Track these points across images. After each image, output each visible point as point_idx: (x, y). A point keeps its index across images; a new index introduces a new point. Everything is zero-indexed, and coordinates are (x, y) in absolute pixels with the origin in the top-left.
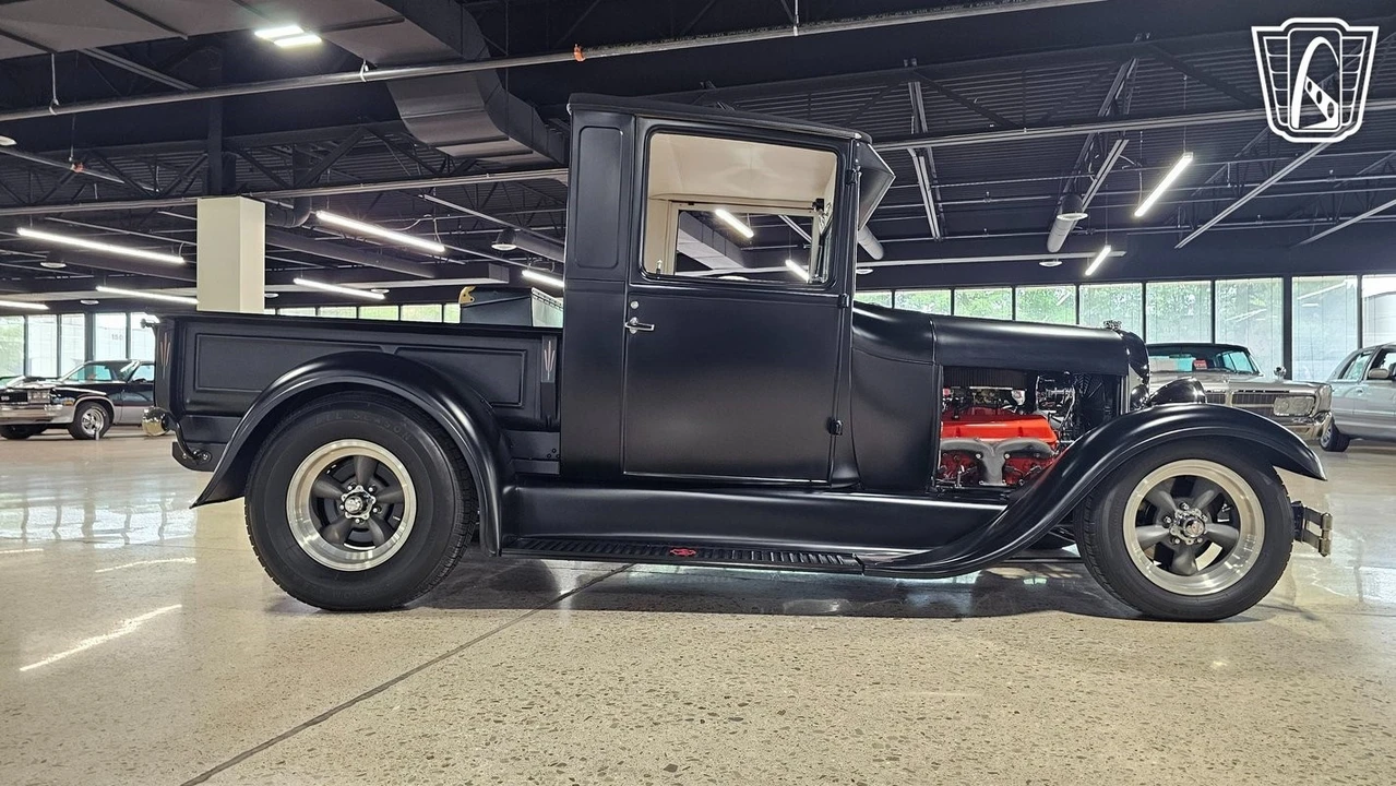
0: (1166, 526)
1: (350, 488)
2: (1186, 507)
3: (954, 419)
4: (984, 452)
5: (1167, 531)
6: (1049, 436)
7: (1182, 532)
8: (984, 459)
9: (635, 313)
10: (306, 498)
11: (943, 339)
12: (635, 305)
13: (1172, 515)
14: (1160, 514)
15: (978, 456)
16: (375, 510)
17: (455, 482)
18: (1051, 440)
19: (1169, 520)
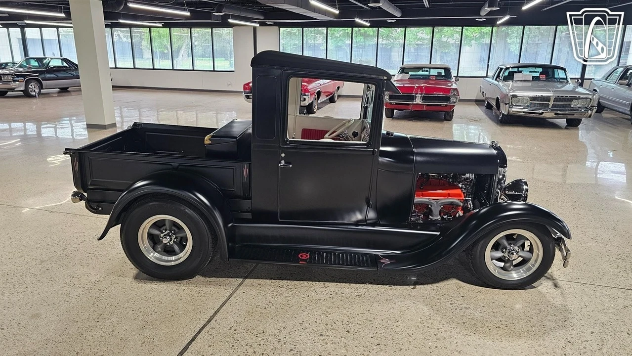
0: (503, 252)
1: (164, 231)
2: (512, 245)
3: (421, 189)
4: (433, 205)
5: (503, 254)
6: (461, 196)
7: (509, 256)
8: (432, 208)
9: (283, 158)
10: (146, 235)
11: (418, 159)
12: (283, 155)
13: (506, 248)
14: (501, 247)
15: (430, 206)
16: (175, 240)
17: (208, 232)
18: (461, 198)
19: (504, 250)
